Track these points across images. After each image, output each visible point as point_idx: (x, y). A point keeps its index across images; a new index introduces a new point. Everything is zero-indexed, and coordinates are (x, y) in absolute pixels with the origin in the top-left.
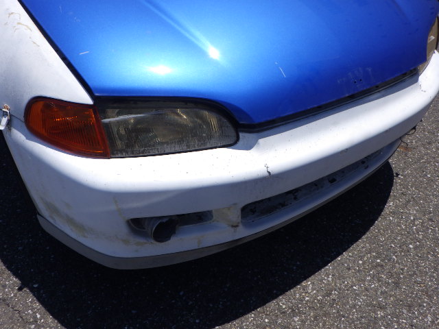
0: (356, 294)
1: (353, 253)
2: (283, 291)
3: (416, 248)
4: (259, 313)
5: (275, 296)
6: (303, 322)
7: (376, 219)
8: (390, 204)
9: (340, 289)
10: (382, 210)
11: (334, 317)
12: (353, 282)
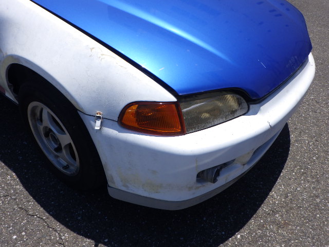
0: (301, 192)
1: (288, 170)
2: (262, 202)
3: (317, 158)
4: (256, 218)
5: (259, 206)
6: (282, 216)
7: (289, 147)
8: (292, 136)
9: (291, 192)
10: (289, 141)
11: (296, 209)
12: (295, 186)
